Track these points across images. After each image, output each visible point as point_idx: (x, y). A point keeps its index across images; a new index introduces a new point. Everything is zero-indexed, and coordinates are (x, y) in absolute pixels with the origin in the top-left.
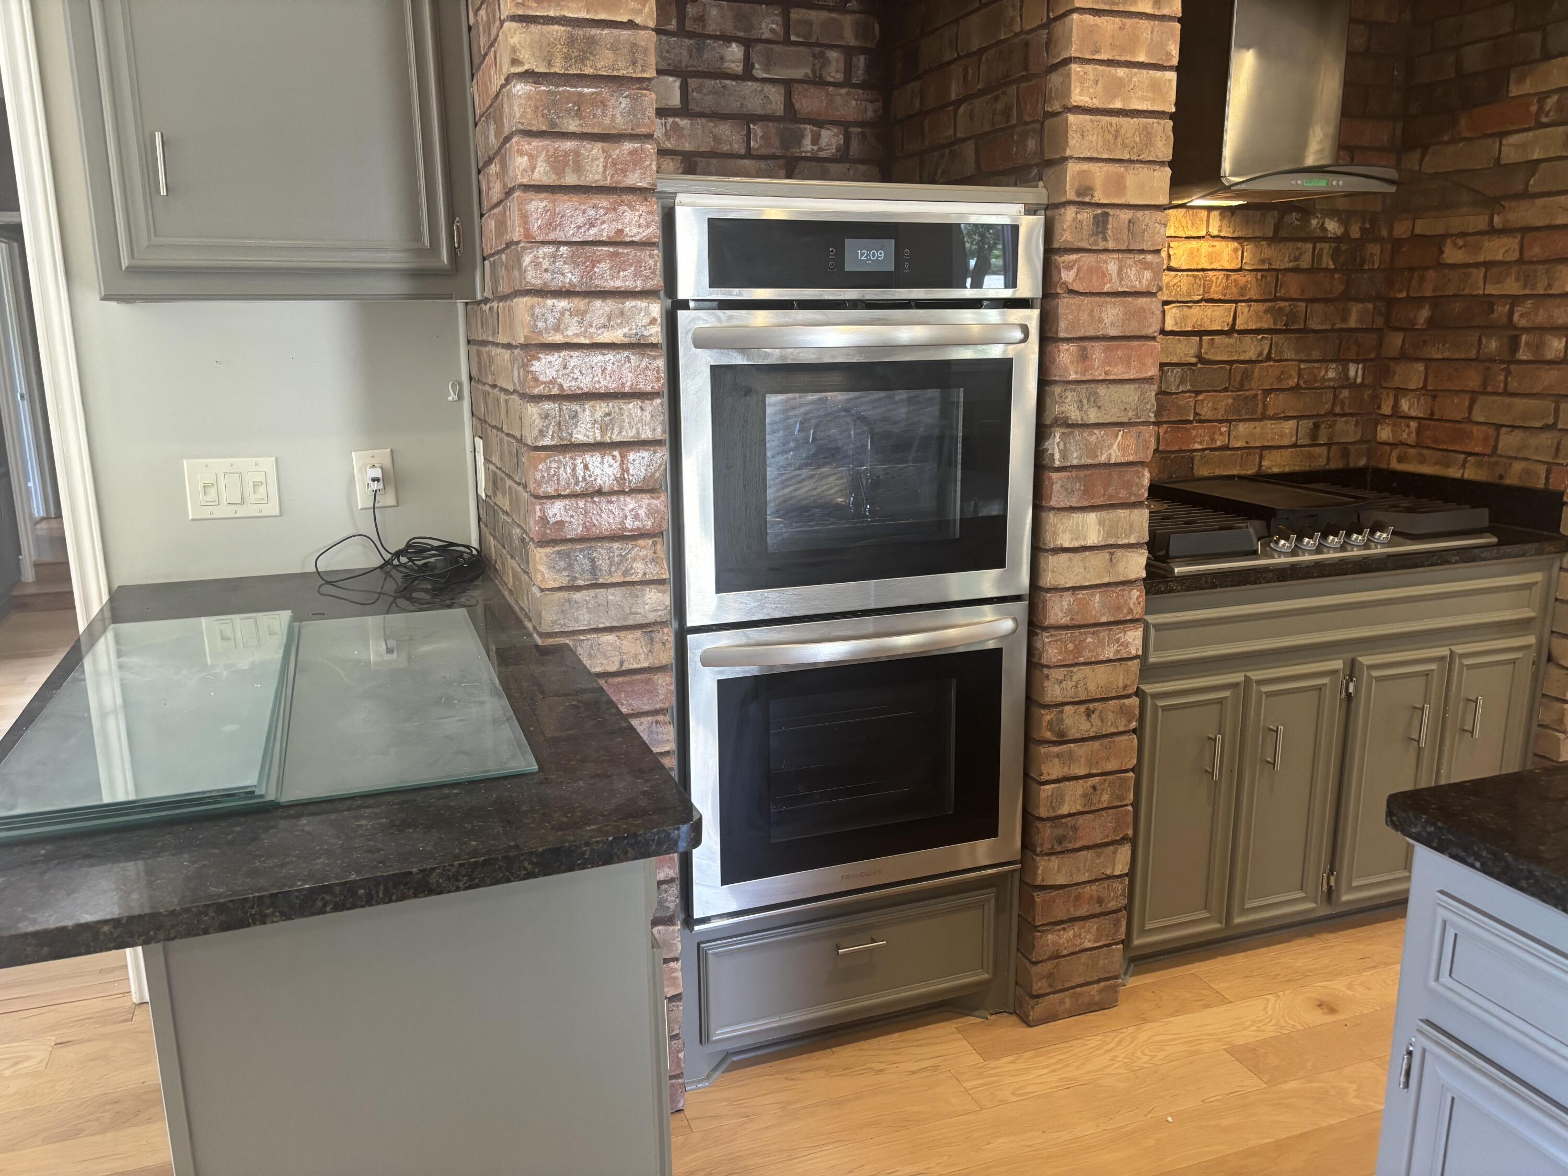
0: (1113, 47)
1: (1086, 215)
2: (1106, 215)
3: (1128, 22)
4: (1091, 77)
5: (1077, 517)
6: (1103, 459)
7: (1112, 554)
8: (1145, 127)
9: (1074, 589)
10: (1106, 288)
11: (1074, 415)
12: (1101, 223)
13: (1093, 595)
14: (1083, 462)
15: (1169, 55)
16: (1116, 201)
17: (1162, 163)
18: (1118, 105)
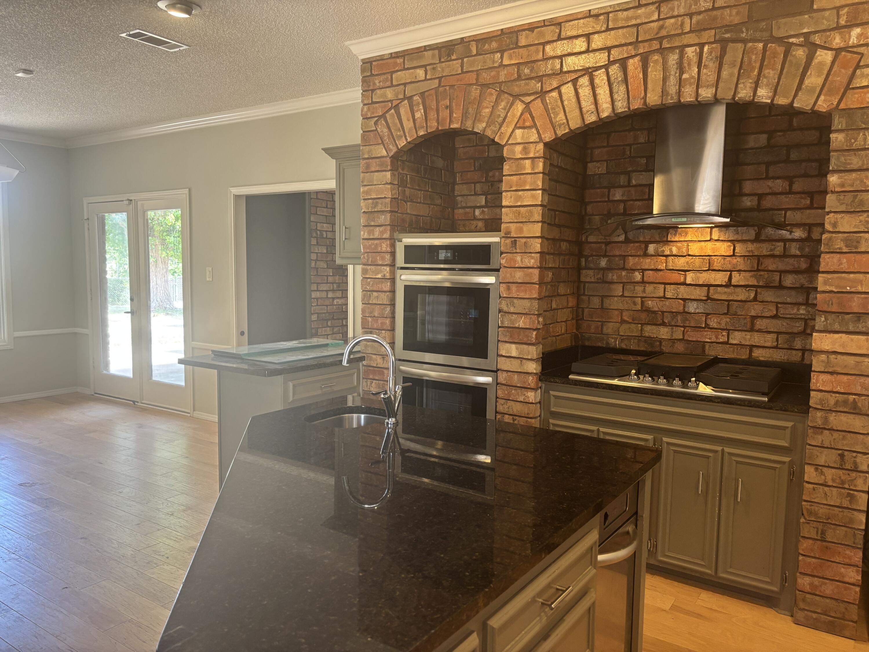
0: (517, 185)
1: (508, 241)
2: (515, 241)
3: (522, 176)
4: (509, 196)
5: (508, 345)
6: (517, 325)
7: (521, 361)
8: (530, 210)
9: (507, 371)
10: (517, 266)
11: (505, 308)
12: (514, 243)
13: (514, 375)
14: (509, 325)
15: (538, 185)
16: (520, 236)
17: (538, 222)
18: (519, 204)
